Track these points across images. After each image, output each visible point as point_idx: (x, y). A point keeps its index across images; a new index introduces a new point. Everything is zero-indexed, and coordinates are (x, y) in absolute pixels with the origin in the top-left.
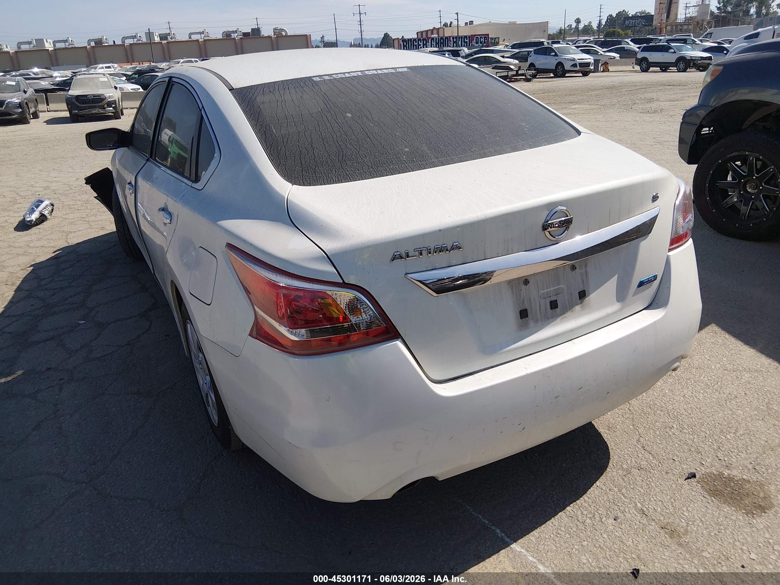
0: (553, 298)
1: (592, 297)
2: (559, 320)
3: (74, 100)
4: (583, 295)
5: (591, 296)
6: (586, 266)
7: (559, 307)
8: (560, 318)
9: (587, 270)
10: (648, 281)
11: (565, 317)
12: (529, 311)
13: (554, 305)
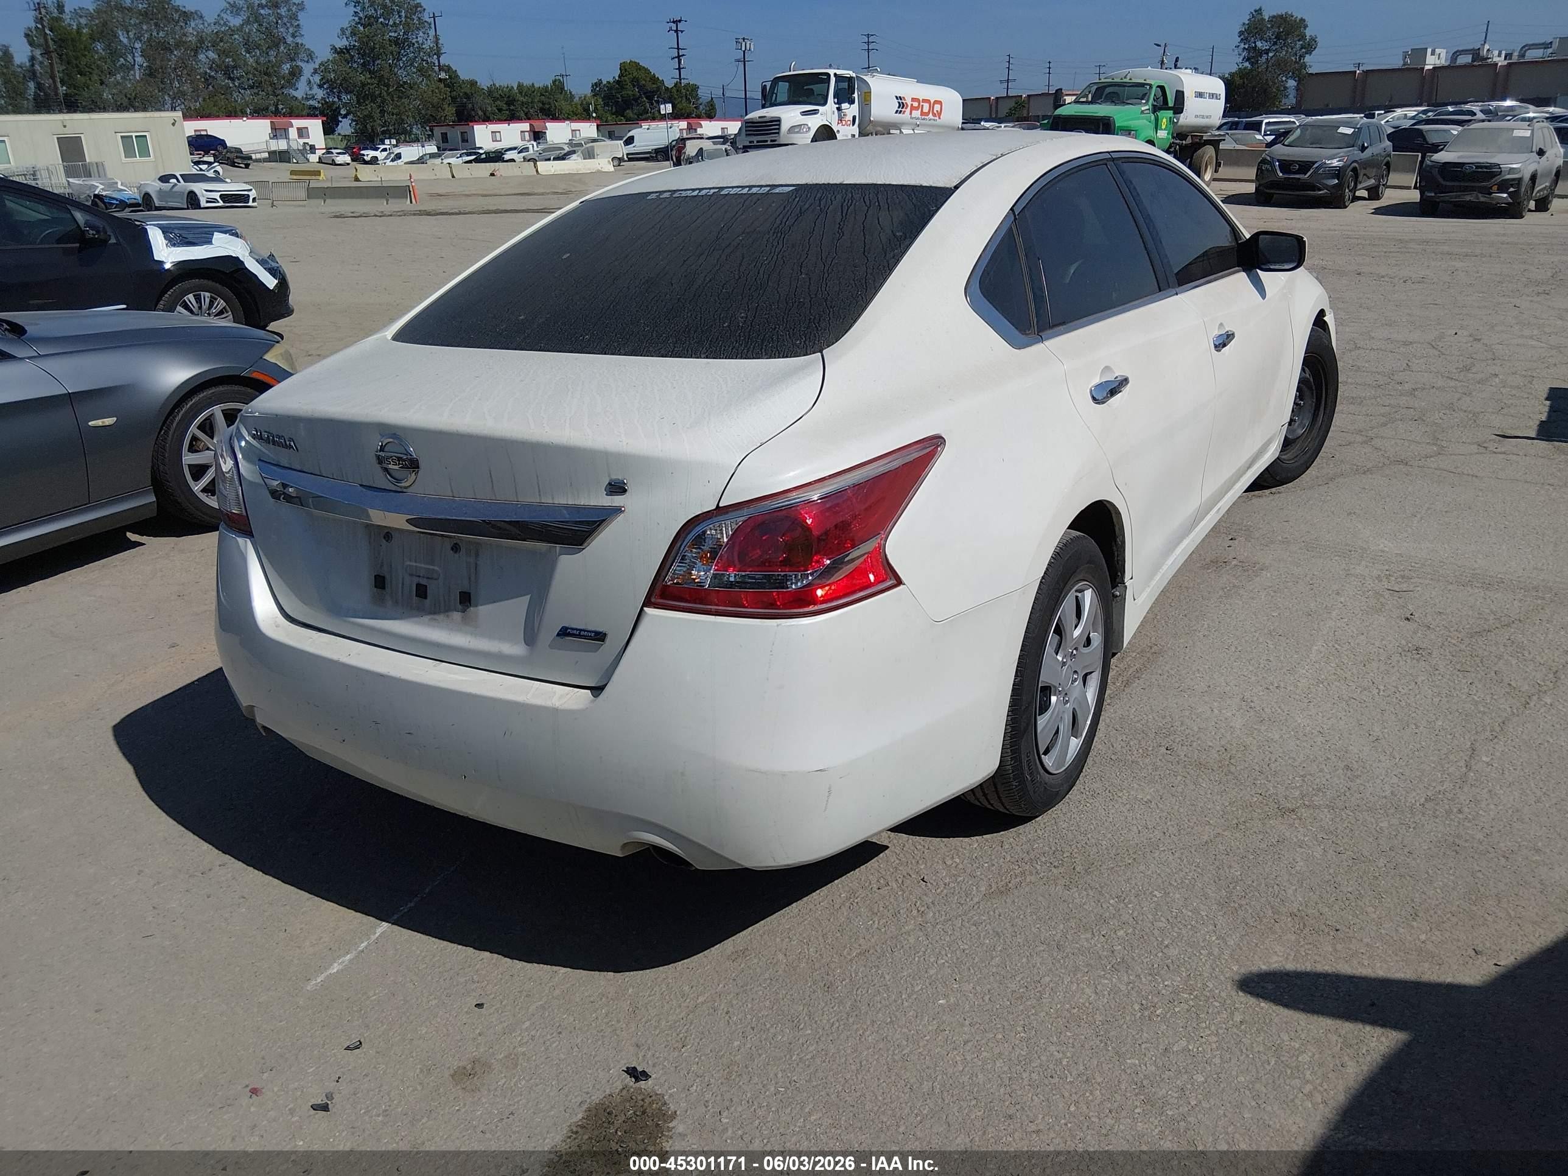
0: (424, 582)
1: (483, 611)
2: (426, 618)
3: (1435, 172)
4: (466, 600)
5: (481, 608)
6: (477, 555)
7: (429, 597)
8: (429, 617)
9: (478, 562)
10: (579, 635)
11: (435, 619)
12: (388, 581)
13: (422, 592)
